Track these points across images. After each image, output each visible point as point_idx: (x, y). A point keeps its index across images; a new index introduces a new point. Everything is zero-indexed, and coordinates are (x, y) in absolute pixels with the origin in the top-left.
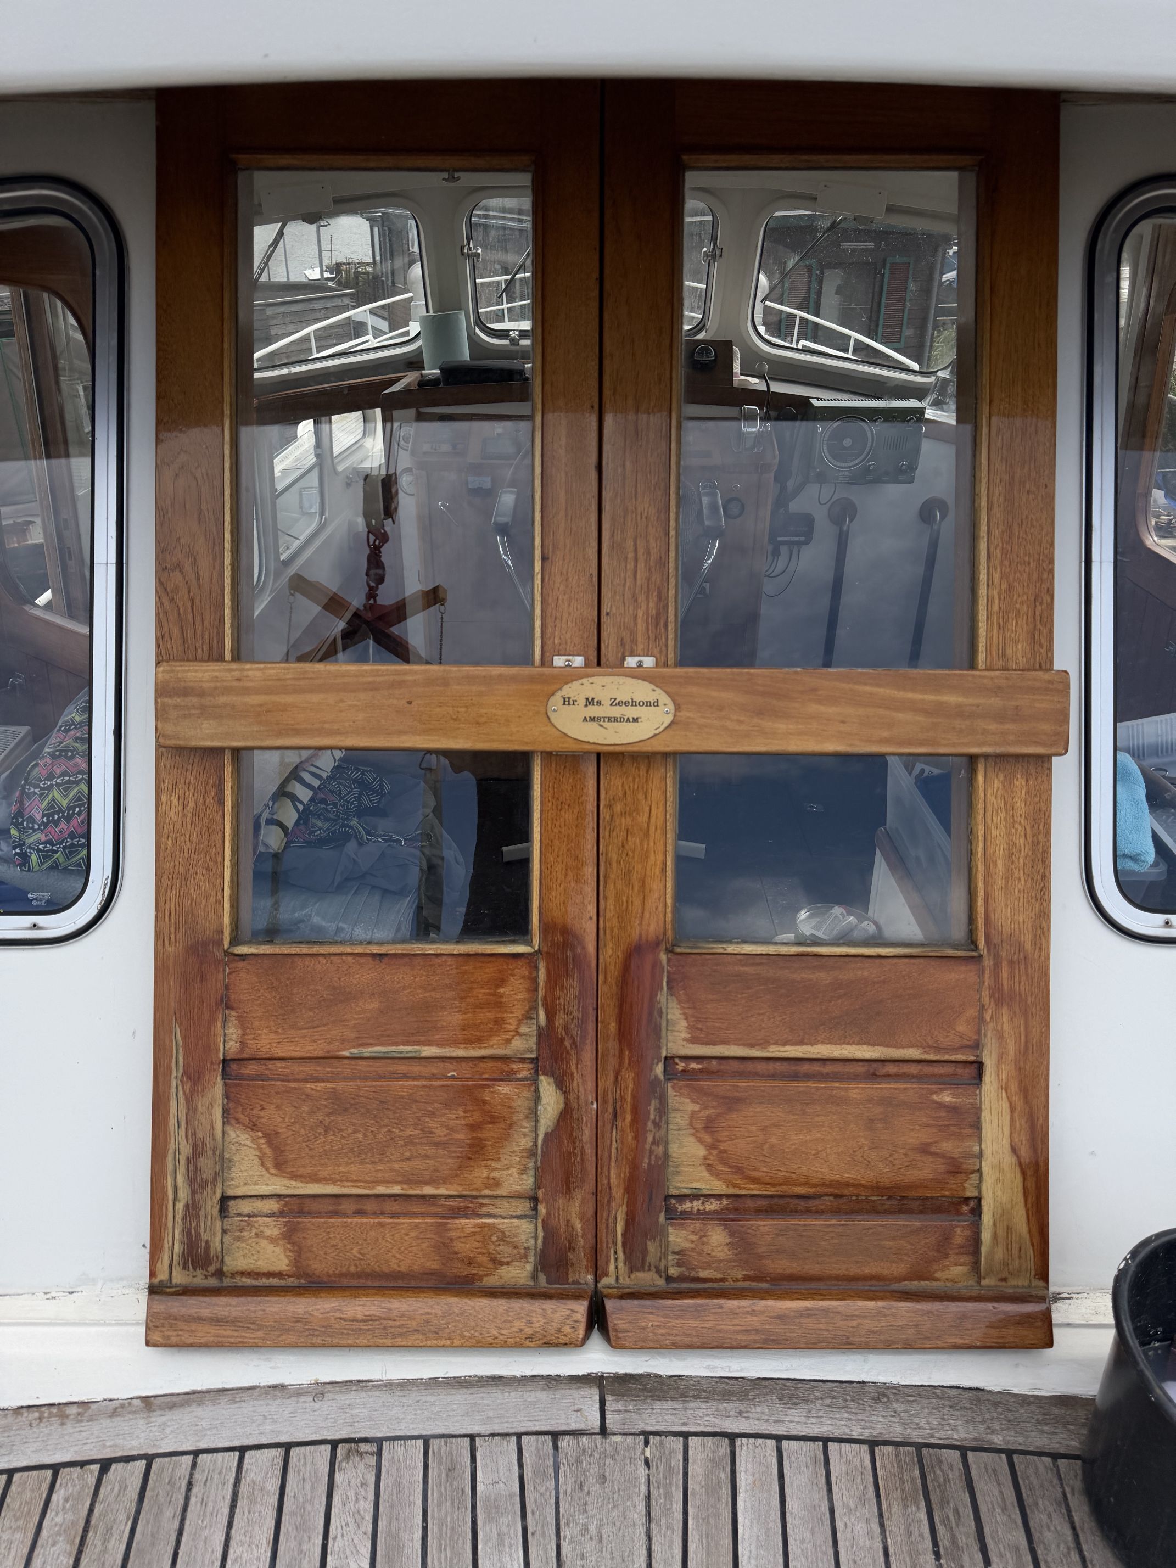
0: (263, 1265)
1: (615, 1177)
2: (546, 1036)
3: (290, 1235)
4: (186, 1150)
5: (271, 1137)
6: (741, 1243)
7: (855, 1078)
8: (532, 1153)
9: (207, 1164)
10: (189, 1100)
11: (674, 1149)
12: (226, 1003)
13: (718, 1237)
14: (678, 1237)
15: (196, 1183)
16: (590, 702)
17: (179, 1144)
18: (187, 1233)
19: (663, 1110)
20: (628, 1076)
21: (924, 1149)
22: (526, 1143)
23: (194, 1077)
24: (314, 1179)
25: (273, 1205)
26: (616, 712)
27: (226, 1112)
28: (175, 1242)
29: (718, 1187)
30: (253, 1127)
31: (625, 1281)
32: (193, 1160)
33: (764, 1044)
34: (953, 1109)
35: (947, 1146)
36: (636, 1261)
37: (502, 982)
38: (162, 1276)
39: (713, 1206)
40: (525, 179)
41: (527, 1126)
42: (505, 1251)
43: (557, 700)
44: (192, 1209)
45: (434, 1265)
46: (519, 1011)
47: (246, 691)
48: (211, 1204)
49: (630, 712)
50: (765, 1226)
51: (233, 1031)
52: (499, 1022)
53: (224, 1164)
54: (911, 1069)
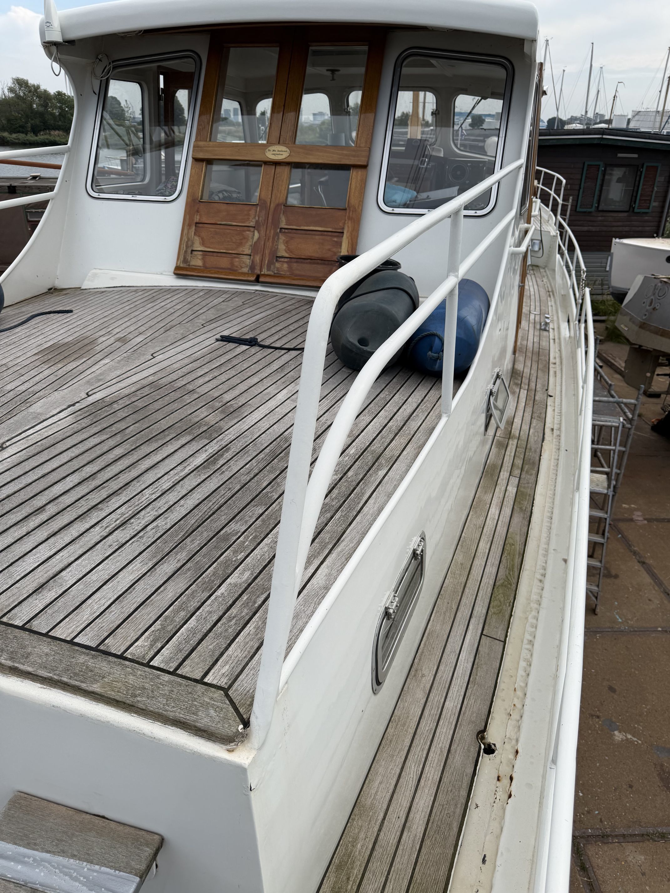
0: (197, 264)
1: (267, 252)
2: (257, 222)
3: (203, 259)
4: (186, 240)
5: (202, 239)
6: (290, 268)
7: (318, 235)
8: (251, 246)
9: (190, 243)
10: (188, 230)
11: (279, 247)
12: (198, 211)
13: (285, 265)
14: (278, 265)
15: (187, 247)
16: (274, 151)
17: (185, 238)
18: (184, 256)
19: (278, 239)
20: (272, 232)
21: (329, 250)
22: (250, 243)
23: (190, 226)
24: (209, 247)
25: (201, 253)
26: (278, 153)
27: (195, 233)
28: (182, 258)
29: (287, 255)
30: (199, 236)
31: (266, 273)
32: (187, 242)
33: (300, 226)
34: (336, 242)
35: (334, 250)
36: (269, 269)
37: (250, 210)
38: (178, 265)
39: (286, 260)
40: (278, 49)
41: (251, 240)
42: (244, 265)
43: (267, 150)
44: (186, 252)
45: (229, 267)
46: (253, 216)
47: (209, 147)
48: (189, 251)
49: (281, 153)
50: (295, 265)
51: (198, 217)
52: (248, 219)
53: (193, 243)
54: (330, 234)
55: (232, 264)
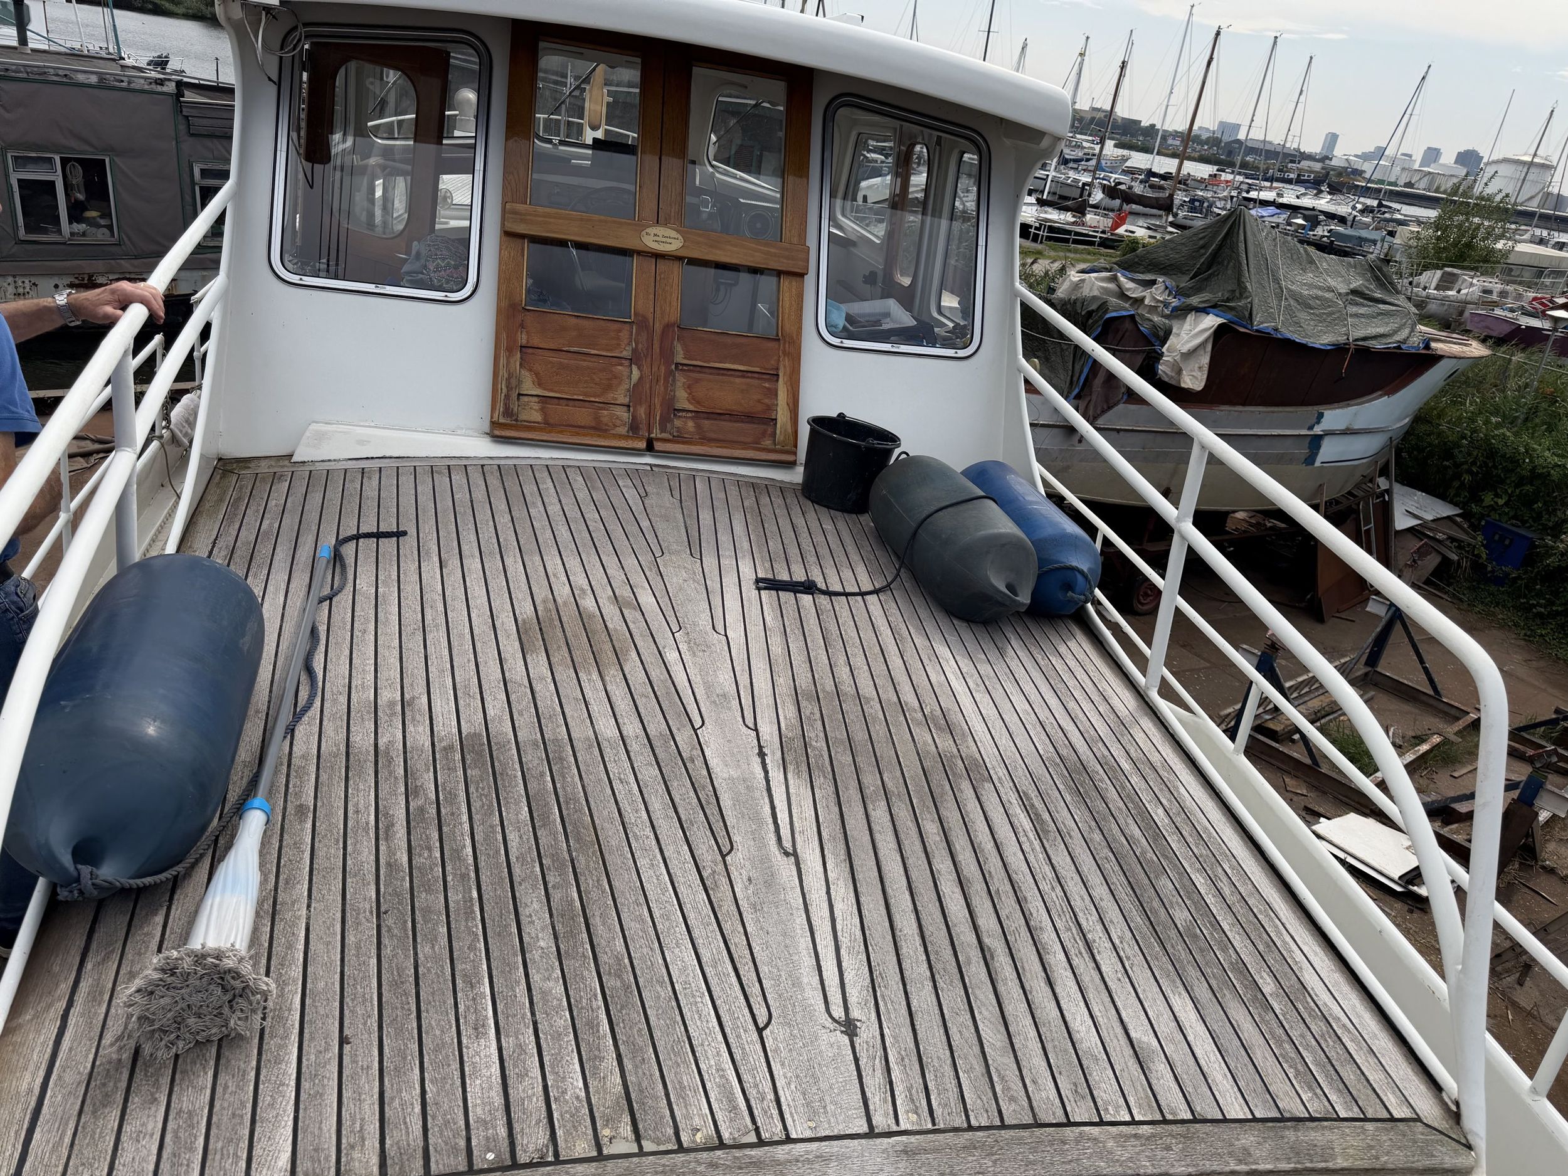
0: (532, 419)
1: (657, 401)
2: (634, 351)
3: (542, 410)
4: (506, 375)
5: (537, 375)
6: (698, 427)
7: (738, 377)
8: (629, 390)
9: (514, 382)
10: (508, 358)
11: (677, 393)
12: (522, 326)
13: (691, 424)
14: (678, 423)
15: (509, 388)
16: (655, 235)
17: (503, 373)
18: (505, 404)
19: (674, 380)
20: (663, 368)
21: (759, 401)
22: (627, 387)
23: (510, 350)
24: (552, 390)
25: (536, 399)
26: (664, 240)
27: (521, 365)
28: (500, 407)
29: (691, 408)
30: (531, 370)
31: (659, 436)
32: (508, 380)
33: (708, 362)
34: (768, 389)
35: (766, 401)
36: (663, 430)
37: (620, 331)
38: (495, 419)
39: (690, 415)
40: (639, 60)
41: (627, 381)
42: (618, 422)
43: (644, 233)
44: (507, 397)
45: (593, 424)
46: (626, 341)
47: (536, 216)
48: (514, 395)
49: (669, 240)
50: (706, 423)
51: (524, 336)
52: (619, 345)
53: (520, 382)
54: (756, 375)
55: (597, 418)
